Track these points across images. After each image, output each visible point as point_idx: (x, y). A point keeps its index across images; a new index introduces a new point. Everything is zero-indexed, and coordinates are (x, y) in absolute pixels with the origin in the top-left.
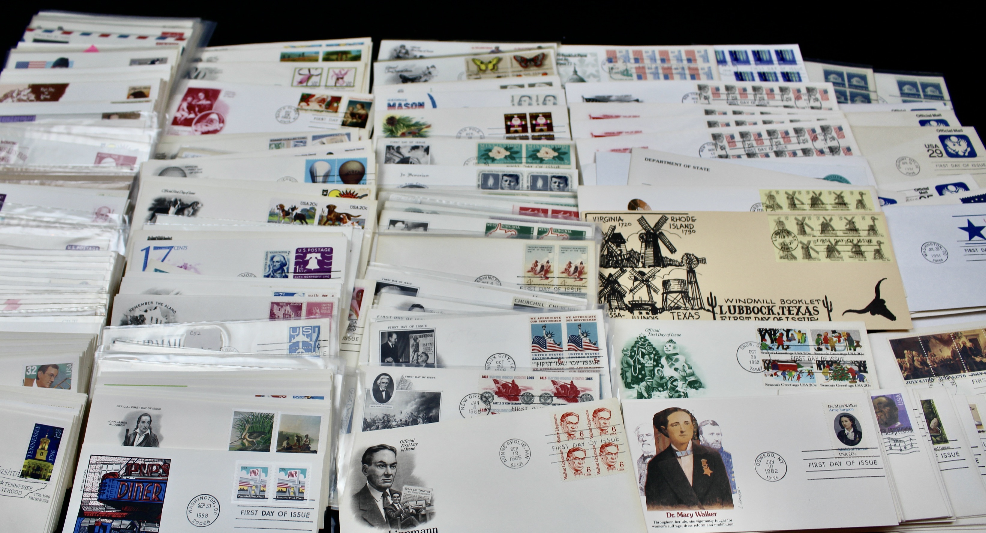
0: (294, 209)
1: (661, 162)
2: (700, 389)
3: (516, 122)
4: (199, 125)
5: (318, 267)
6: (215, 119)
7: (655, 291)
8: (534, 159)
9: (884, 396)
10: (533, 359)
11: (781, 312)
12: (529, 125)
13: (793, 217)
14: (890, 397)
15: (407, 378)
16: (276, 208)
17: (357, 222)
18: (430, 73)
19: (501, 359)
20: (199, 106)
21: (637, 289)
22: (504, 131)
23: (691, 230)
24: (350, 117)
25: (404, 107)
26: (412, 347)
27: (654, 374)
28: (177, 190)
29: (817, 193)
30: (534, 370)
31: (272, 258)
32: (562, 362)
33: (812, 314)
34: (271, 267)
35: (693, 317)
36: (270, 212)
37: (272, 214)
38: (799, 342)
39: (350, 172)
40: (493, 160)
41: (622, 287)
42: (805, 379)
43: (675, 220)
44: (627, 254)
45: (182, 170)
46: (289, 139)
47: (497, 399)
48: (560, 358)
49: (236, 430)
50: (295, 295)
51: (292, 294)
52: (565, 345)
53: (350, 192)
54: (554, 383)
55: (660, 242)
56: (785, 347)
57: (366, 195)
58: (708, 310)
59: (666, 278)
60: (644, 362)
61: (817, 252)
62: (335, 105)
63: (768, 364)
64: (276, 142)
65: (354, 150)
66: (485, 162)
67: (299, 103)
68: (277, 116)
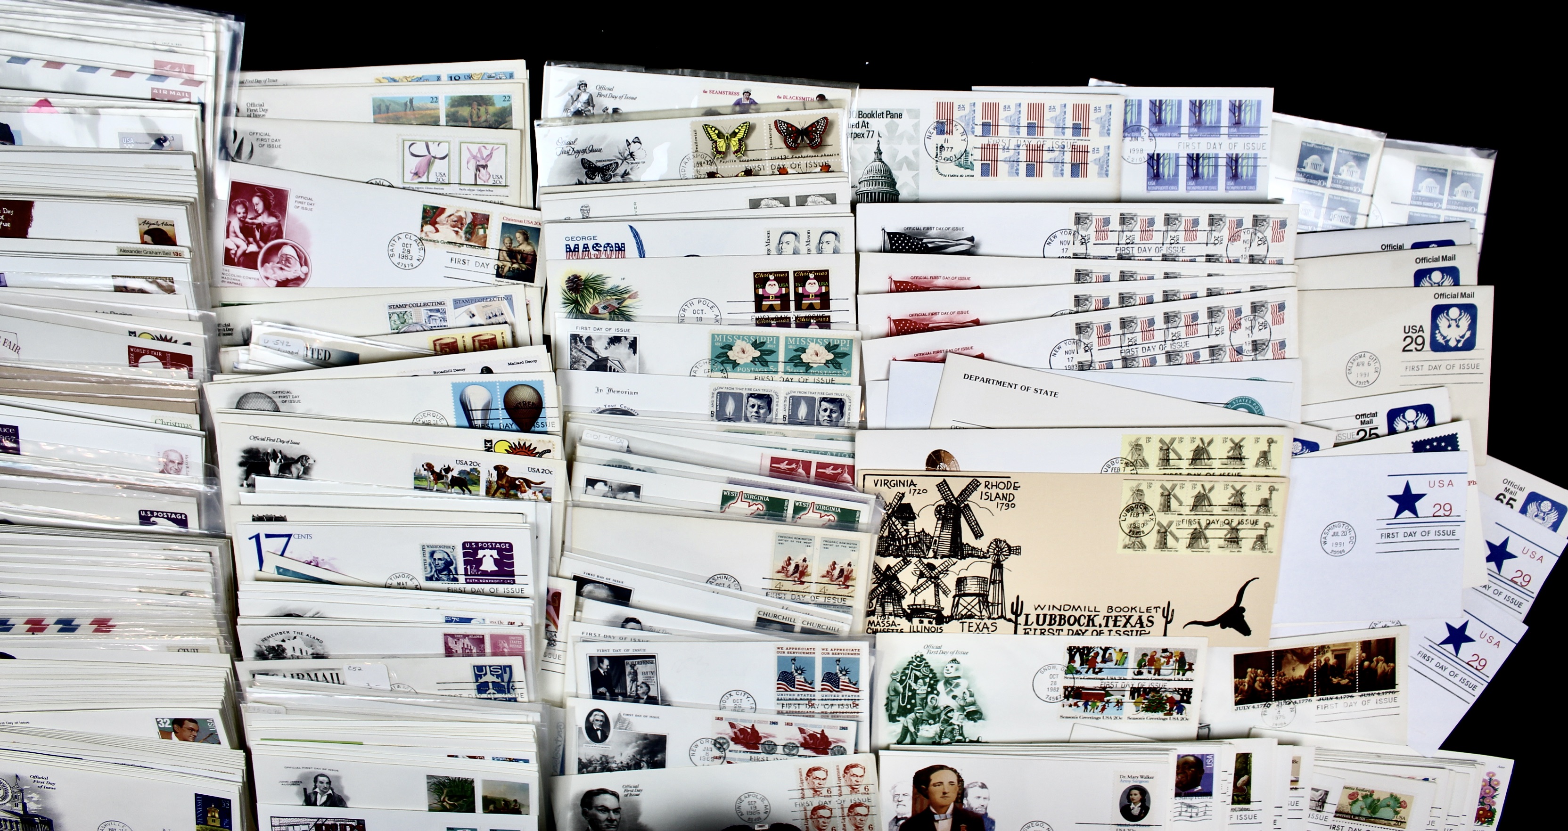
0: (448, 470)
1: (988, 381)
2: (980, 722)
3: (772, 288)
4: (268, 266)
5: (495, 569)
6: (292, 257)
7: (945, 593)
8: (796, 366)
9: (1193, 756)
10: (778, 700)
11: (1103, 624)
12: (792, 297)
13: (1159, 484)
14: (1200, 757)
15: (625, 717)
16: (422, 470)
17: (541, 492)
18: (631, 155)
19: (739, 697)
20: (259, 226)
21: (922, 588)
22: (752, 307)
23: (1010, 503)
24: (507, 259)
25: (592, 252)
26: (629, 675)
27: (927, 703)
28: (272, 438)
29: (1206, 441)
30: (779, 713)
31: (432, 554)
32: (813, 705)
33: (1145, 625)
34: (433, 566)
35: (988, 628)
36: (415, 474)
37: (418, 477)
38: (1116, 664)
39: (520, 404)
40: (735, 364)
41: (902, 584)
42: (1111, 710)
43: (990, 486)
44: (916, 536)
45: (269, 397)
46: (417, 305)
47: (733, 746)
48: (811, 700)
49: (433, 793)
50: (472, 621)
51: (468, 620)
52: (818, 684)
53: (525, 444)
54: (802, 731)
55: (963, 519)
56: (1097, 670)
57: (549, 451)
58: (1010, 620)
59: (962, 575)
60: (916, 688)
61: (1177, 539)
62: (481, 232)
63: (1069, 692)
64: (398, 310)
65: (523, 362)
66: (722, 368)
67: (422, 226)
68: (391, 253)
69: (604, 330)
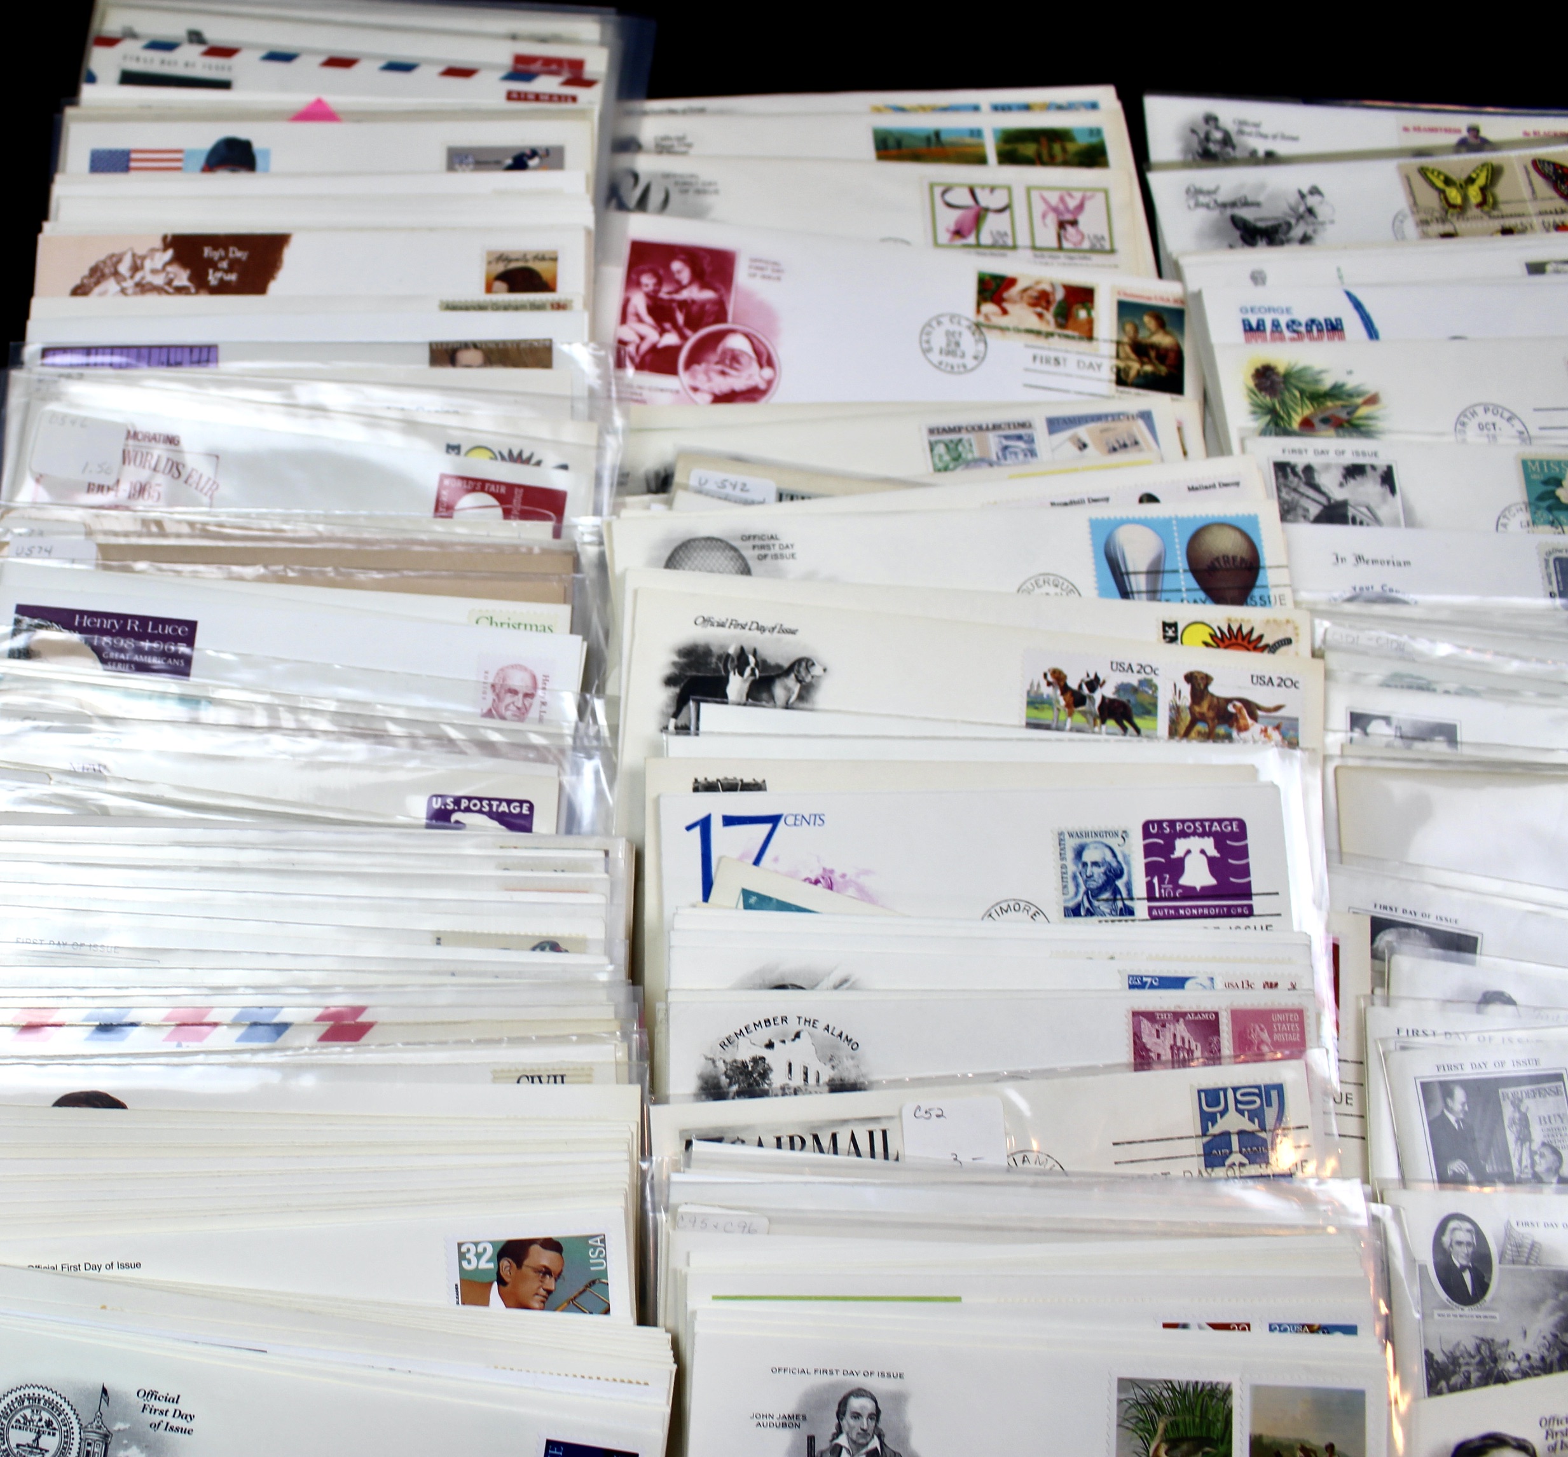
0: (1094, 684)
4: (699, 369)
5: (1212, 881)
6: (743, 353)
15: (1521, 1230)
16: (1044, 683)
17: (1278, 728)
18: (1310, 211)
20: (684, 305)
24: (1133, 356)
25: (1287, 334)
26: (1510, 1126)
28: (742, 621)
31: (1079, 853)
34: (1080, 880)
36: (1029, 693)
37: (1035, 702)
39: (1217, 559)
45: (734, 549)
46: (980, 428)
49: (1130, 1433)
50: (1188, 984)
51: (1178, 983)
53: (1240, 629)
57: (1288, 641)
62: (1082, 314)
64: (947, 437)
65: (1214, 486)
66: (1551, 518)
67: (979, 305)
68: (925, 346)
69: (1332, 454)
